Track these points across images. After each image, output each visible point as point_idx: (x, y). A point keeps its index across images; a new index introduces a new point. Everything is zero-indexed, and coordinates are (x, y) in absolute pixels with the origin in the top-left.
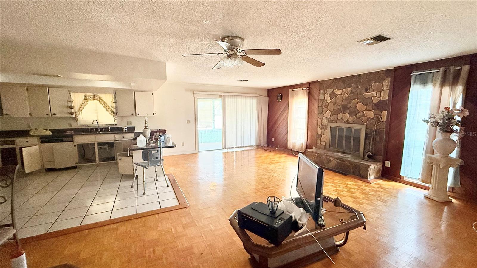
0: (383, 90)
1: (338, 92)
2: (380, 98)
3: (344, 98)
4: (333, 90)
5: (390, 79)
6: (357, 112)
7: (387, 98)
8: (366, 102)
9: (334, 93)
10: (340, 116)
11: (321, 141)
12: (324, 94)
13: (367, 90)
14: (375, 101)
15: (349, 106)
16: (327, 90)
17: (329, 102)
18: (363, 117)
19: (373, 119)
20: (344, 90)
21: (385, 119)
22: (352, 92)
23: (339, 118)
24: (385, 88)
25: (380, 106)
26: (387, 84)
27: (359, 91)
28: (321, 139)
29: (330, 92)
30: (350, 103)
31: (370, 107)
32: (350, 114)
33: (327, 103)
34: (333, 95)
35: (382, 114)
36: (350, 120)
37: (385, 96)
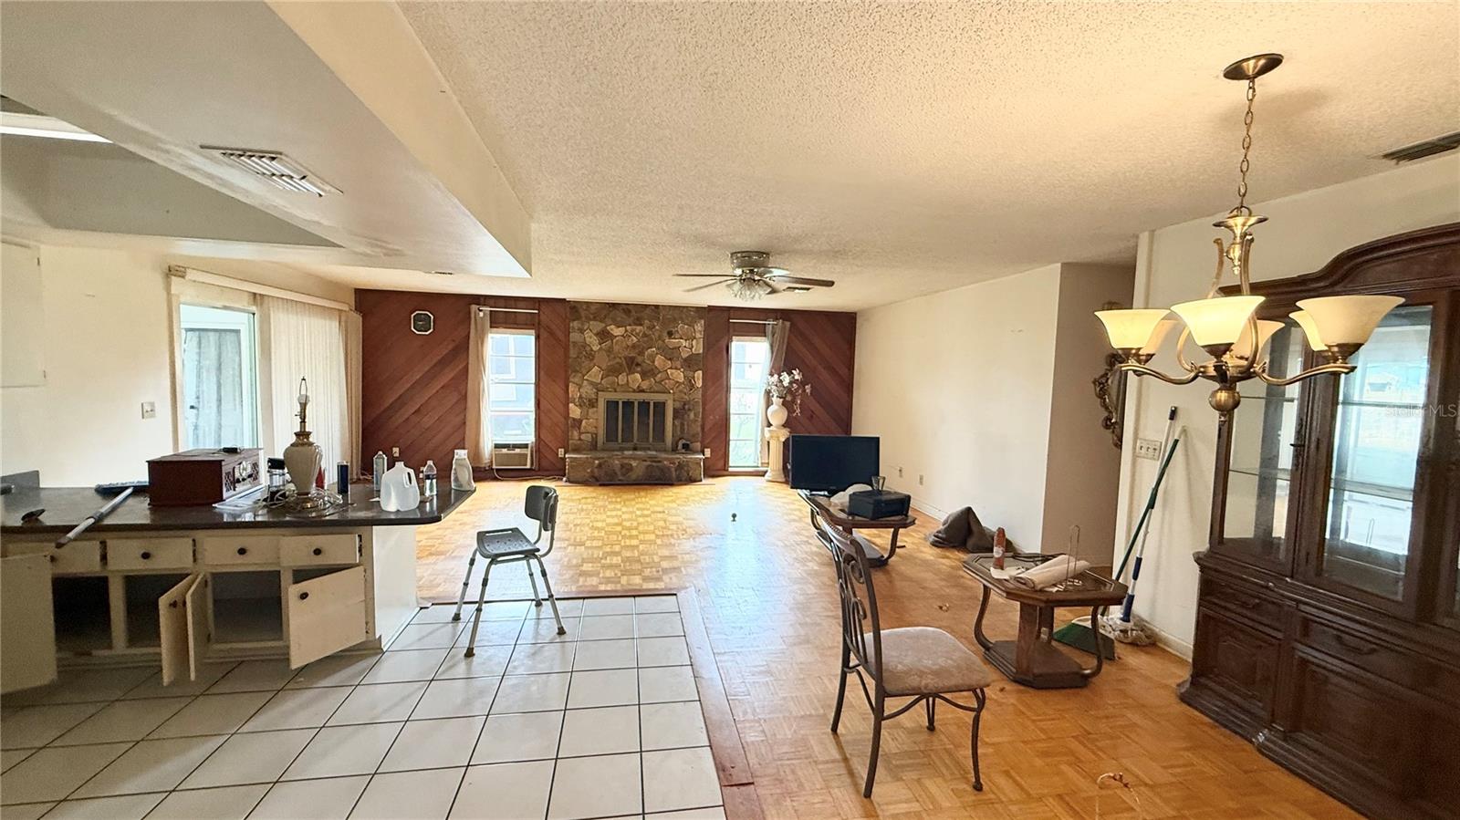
0: (695, 338)
1: (617, 331)
2: (691, 349)
3: (630, 343)
4: (604, 325)
5: (703, 322)
6: (656, 372)
7: (701, 351)
8: (671, 354)
9: (609, 333)
10: (622, 379)
11: (580, 433)
12: (582, 331)
13: (670, 334)
14: (684, 355)
15: (639, 359)
16: (591, 323)
17: (595, 348)
18: (667, 381)
19: (683, 383)
20: (628, 327)
21: (699, 384)
22: (645, 335)
23: (620, 383)
24: (698, 335)
25: (690, 363)
26: (700, 328)
27: (657, 334)
28: (579, 429)
29: (599, 329)
30: (641, 353)
31: (678, 364)
32: (644, 375)
33: (592, 350)
34: (604, 335)
35: (696, 375)
36: (645, 385)
37: (698, 347)
